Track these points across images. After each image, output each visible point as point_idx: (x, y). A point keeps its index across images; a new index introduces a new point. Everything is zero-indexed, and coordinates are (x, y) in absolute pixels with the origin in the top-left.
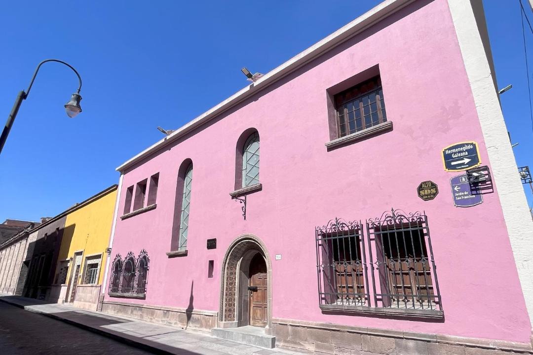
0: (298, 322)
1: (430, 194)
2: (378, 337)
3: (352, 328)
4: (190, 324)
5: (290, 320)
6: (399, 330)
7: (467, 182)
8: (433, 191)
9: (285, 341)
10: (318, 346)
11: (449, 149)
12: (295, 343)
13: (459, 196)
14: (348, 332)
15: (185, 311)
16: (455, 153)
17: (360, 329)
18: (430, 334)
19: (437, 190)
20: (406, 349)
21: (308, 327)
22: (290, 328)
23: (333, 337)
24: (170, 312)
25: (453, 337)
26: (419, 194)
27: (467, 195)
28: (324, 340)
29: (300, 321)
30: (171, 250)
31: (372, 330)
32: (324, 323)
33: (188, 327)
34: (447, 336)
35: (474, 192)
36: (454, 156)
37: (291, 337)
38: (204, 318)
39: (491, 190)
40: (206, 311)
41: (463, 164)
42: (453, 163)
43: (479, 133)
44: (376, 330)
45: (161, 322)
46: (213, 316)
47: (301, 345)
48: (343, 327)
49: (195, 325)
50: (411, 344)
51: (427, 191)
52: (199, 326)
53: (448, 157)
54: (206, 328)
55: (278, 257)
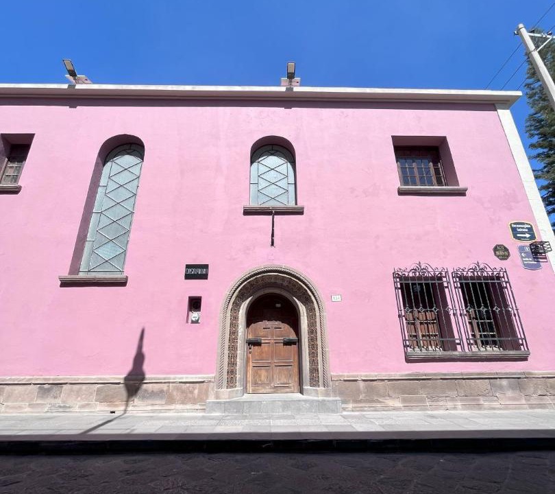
0: (373, 375)
1: (504, 256)
2: (473, 381)
3: (445, 375)
4: (137, 401)
5: (362, 374)
6: (492, 372)
7: (530, 251)
8: (506, 253)
9: (356, 401)
10: (404, 400)
11: (515, 224)
12: (373, 401)
13: (526, 261)
14: (441, 379)
15: (122, 381)
16: (519, 228)
17: (454, 374)
18: (519, 371)
19: (509, 253)
20: (501, 387)
21: (389, 380)
22: (362, 384)
23: (424, 387)
24: (65, 386)
25: (536, 372)
26: (495, 253)
27: (530, 261)
28: (413, 391)
29: (376, 374)
30: (70, 274)
31: (467, 374)
32: (410, 372)
33: (130, 408)
34: (533, 371)
35: (536, 260)
36: (518, 230)
37: (364, 395)
38: (178, 389)
39: (545, 260)
40: (184, 376)
41: (525, 237)
42: (518, 235)
43: (533, 218)
44: (472, 374)
45: (28, 409)
46: (203, 382)
47: (380, 402)
48: (435, 374)
49: (150, 402)
50: (504, 382)
51: (502, 252)
52: (164, 403)
53: (514, 230)
54: (183, 403)
55: (337, 298)
